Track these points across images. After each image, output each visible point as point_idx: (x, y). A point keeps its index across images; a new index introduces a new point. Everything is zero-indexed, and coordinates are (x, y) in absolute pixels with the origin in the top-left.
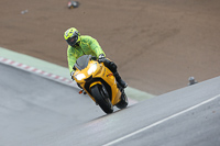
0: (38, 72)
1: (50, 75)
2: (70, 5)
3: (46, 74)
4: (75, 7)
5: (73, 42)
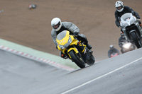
0: (10, 50)
1: (18, 52)
2: (30, 7)
3: (15, 52)
4: (34, 8)
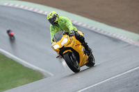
5: (53, 21)
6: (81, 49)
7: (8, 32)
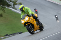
6: (35, 23)
7: (35, 9)
